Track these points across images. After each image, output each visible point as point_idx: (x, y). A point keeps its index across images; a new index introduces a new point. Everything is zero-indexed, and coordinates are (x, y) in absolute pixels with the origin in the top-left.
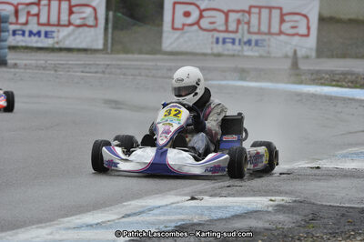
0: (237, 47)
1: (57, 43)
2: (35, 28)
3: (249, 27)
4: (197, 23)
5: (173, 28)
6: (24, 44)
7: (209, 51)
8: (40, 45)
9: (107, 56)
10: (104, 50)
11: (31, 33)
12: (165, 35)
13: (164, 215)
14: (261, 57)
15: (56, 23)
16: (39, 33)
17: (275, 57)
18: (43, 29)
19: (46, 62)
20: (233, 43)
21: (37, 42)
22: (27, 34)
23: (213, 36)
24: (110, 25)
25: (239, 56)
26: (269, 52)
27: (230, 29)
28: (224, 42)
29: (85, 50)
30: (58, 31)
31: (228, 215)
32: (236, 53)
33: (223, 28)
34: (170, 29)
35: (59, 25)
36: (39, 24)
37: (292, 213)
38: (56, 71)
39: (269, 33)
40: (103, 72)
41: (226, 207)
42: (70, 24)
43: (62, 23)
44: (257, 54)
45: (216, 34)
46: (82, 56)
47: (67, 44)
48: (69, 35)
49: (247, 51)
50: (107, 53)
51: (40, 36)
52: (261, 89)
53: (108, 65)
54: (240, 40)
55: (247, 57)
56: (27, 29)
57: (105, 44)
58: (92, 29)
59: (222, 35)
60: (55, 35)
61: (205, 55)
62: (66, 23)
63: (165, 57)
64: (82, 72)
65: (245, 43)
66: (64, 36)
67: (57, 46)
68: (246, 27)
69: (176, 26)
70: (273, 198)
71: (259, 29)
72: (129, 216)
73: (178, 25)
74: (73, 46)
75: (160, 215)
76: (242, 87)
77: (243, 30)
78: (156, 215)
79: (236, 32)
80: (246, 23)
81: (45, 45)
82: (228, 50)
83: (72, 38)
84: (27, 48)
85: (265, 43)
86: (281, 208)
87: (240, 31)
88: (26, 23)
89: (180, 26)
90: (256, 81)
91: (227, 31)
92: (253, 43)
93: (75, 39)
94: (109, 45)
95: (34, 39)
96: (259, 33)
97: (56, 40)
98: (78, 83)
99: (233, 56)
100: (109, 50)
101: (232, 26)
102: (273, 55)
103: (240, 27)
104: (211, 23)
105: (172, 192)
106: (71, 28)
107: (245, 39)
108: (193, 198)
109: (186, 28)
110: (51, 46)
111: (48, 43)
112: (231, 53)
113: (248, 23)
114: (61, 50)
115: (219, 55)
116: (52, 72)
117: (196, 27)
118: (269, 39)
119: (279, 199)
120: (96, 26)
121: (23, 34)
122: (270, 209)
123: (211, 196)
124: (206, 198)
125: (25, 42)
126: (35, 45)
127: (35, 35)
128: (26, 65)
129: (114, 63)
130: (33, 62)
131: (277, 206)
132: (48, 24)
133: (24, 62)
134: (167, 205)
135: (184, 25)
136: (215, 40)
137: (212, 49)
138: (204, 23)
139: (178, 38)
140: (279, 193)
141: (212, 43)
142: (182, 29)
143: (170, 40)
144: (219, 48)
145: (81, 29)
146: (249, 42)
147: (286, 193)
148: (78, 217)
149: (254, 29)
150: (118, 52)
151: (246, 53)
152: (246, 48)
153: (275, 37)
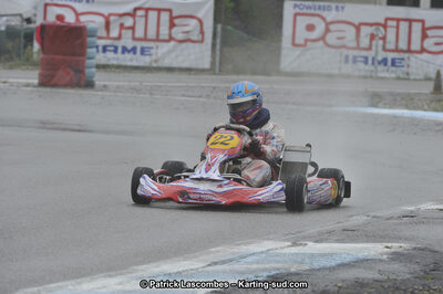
0: (369, 67)
1: (156, 61)
2: (130, 44)
3: (385, 43)
4: (323, 38)
5: (294, 44)
6: (115, 62)
7: (336, 71)
8: (135, 63)
9: (214, 77)
10: (211, 71)
11: (125, 50)
12: (284, 52)
13: (258, 263)
14: (398, 78)
15: (154, 37)
16: (134, 50)
17: (415, 80)
18: (139, 45)
19: (141, 83)
20: (366, 62)
21: (131, 60)
22: (120, 50)
23: (341, 54)
24: (218, 41)
25: (371, 77)
26: (408, 74)
27: (362, 45)
28: (355, 61)
29: (188, 70)
30: (157, 47)
31: (333, 264)
32: (368, 74)
33: (354, 44)
34: (290, 45)
35: (158, 40)
36: (134, 39)
37: (410, 261)
38: (151, 94)
39: (409, 51)
40: (208, 96)
41: (332, 255)
42: (171, 38)
43: (161, 37)
44: (393, 75)
45: (345, 52)
46: (184, 76)
47: (167, 63)
48: (169, 52)
49: (382, 72)
50: (215, 74)
51: (135, 53)
52: (395, 117)
53: (214, 88)
54: (373, 59)
55: (382, 78)
56: (120, 44)
57: (213, 63)
58: (197, 45)
59: (352, 53)
60: (153, 51)
61: (330, 76)
62: (167, 37)
63: (284, 78)
64: (184, 95)
65: (379, 63)
66: (164, 53)
67: (154, 65)
68: (381, 42)
69: (297, 41)
70: (389, 245)
71: (397, 46)
72: (216, 263)
73: (299, 40)
74: (175, 65)
75: (252, 263)
76: (372, 114)
77: (377, 46)
78: (247, 263)
79: (370, 48)
80: (381, 38)
81: (141, 64)
82: (360, 70)
83: (173, 55)
84: (119, 67)
85: (404, 63)
86: (397, 257)
87: (374, 48)
88: (119, 38)
89: (302, 42)
90: (390, 108)
91: (358, 48)
92: (389, 63)
93: (177, 57)
94: (217, 63)
95: (128, 56)
96: (397, 50)
97: (154, 57)
98: (177, 109)
99: (365, 77)
100: (217, 70)
101: (365, 42)
102: (412, 77)
103: (374, 42)
104: (339, 38)
105: (271, 237)
106: (172, 43)
107: (380, 58)
108: (295, 244)
109: (309, 44)
110: (147, 65)
111: (144, 61)
112: (363, 73)
113: (384, 38)
114: (159, 69)
115: (348, 76)
116: (148, 96)
117: (321, 43)
118: (408, 58)
119: (395, 246)
120: (202, 41)
121: (115, 51)
122: (385, 257)
123: (316, 242)
124: (310, 244)
125: (118, 59)
126: (129, 63)
127: (129, 51)
128: (118, 87)
129: (221, 85)
130: (126, 83)
131: (394, 253)
132: (145, 39)
133: (116, 83)
134: (262, 252)
135: (306, 40)
136: (343, 59)
137: (340, 69)
138: (331, 38)
139: (299, 56)
140: (398, 239)
141: (340, 62)
142: (305, 45)
143: (289, 58)
144: (348, 68)
145: (184, 45)
146: (384, 61)
147: (406, 239)
148: (155, 264)
149: (391, 46)
150: (228, 73)
151: (380, 75)
152: (381, 68)
153: (416, 55)
